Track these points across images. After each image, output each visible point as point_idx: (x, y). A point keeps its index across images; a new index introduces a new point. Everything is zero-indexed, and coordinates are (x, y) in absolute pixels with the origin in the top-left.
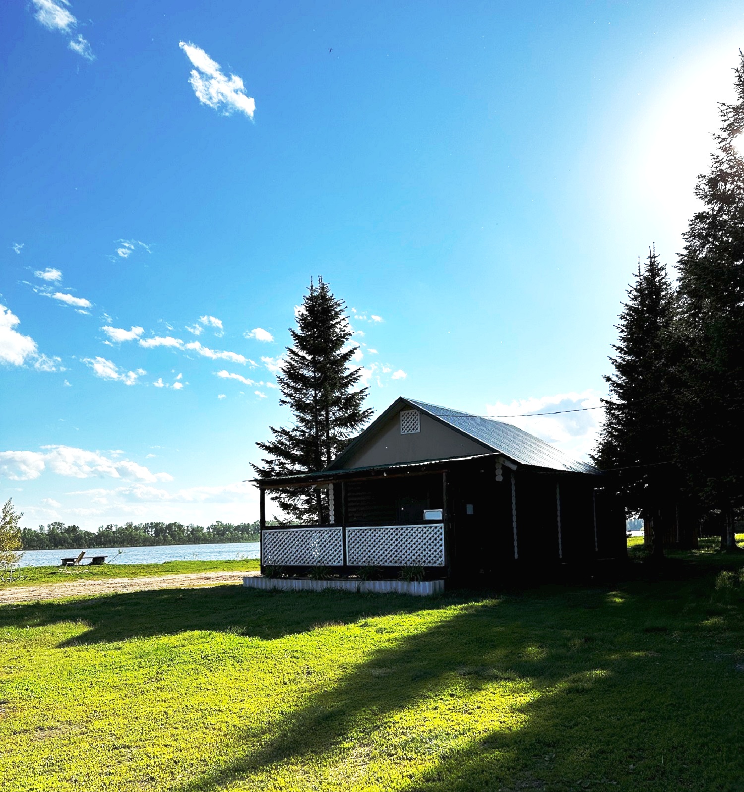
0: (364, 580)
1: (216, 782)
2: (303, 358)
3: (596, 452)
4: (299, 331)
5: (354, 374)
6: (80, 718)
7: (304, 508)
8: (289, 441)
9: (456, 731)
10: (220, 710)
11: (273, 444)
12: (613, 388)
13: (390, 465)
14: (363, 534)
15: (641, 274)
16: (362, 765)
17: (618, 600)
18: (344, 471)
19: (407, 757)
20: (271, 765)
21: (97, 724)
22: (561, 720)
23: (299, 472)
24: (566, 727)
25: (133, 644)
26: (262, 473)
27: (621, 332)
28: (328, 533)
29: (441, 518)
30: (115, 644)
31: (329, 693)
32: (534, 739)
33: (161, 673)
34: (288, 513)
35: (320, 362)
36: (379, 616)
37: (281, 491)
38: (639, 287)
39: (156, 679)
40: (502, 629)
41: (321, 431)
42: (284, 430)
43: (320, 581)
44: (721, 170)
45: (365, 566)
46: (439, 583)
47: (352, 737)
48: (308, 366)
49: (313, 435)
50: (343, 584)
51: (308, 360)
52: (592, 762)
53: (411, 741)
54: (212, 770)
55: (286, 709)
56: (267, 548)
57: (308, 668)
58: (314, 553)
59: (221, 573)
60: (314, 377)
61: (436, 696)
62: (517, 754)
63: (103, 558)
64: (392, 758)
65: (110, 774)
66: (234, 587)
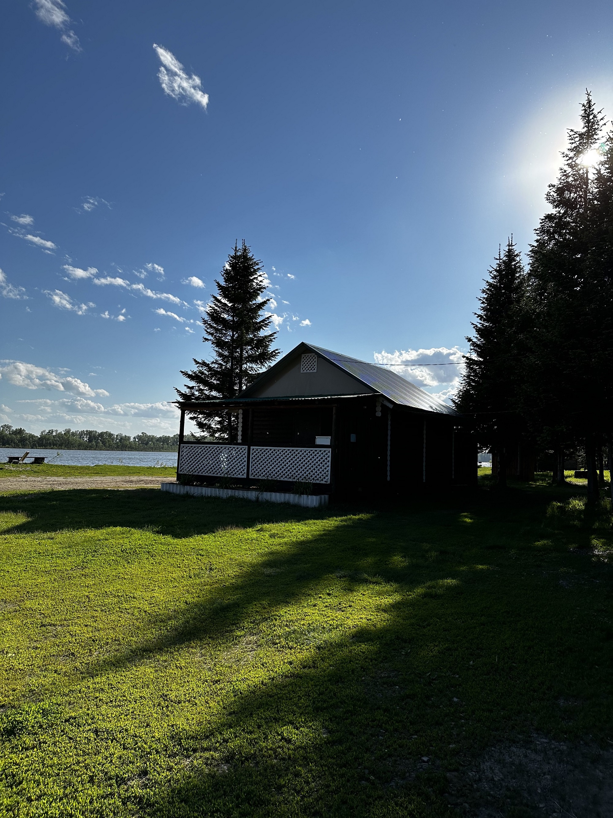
0: (262, 491)
1: (127, 659)
2: (225, 305)
3: (456, 398)
4: (223, 283)
5: (266, 321)
6: (14, 597)
7: (217, 428)
8: (208, 371)
9: (331, 625)
10: (134, 598)
11: (195, 372)
12: (473, 348)
13: (290, 397)
14: (264, 453)
15: (501, 258)
16: (251, 651)
17: (468, 520)
18: (252, 400)
19: (288, 646)
20: (174, 647)
21: (28, 604)
22: (417, 620)
23: (215, 398)
24: (420, 626)
25: (64, 535)
26: (183, 397)
27: (482, 303)
28: (236, 450)
29: (329, 444)
30: (49, 534)
31: (228, 587)
32: (394, 636)
33: (86, 562)
34: (203, 431)
35: (238, 309)
36: (273, 523)
37: (198, 412)
38: (498, 268)
39: (82, 567)
40: (374, 540)
41: (236, 365)
42: (205, 363)
43: (226, 490)
44: (567, 182)
45: (264, 480)
46: (325, 497)
47: (244, 627)
48: (228, 311)
49: (228, 368)
50: (245, 494)
51: (229, 307)
52: (440, 658)
53: (293, 633)
54: (125, 650)
55: (190, 600)
56: (183, 460)
57: (211, 565)
58: (222, 466)
59: (143, 478)
60: (233, 321)
61: (316, 594)
62: (379, 648)
63: (43, 459)
64: (276, 646)
65: (37, 648)
66: (152, 490)
